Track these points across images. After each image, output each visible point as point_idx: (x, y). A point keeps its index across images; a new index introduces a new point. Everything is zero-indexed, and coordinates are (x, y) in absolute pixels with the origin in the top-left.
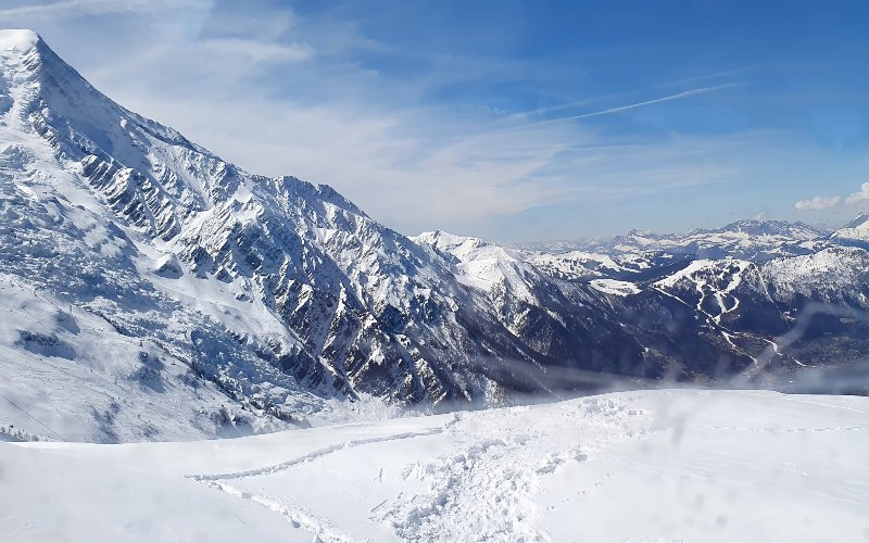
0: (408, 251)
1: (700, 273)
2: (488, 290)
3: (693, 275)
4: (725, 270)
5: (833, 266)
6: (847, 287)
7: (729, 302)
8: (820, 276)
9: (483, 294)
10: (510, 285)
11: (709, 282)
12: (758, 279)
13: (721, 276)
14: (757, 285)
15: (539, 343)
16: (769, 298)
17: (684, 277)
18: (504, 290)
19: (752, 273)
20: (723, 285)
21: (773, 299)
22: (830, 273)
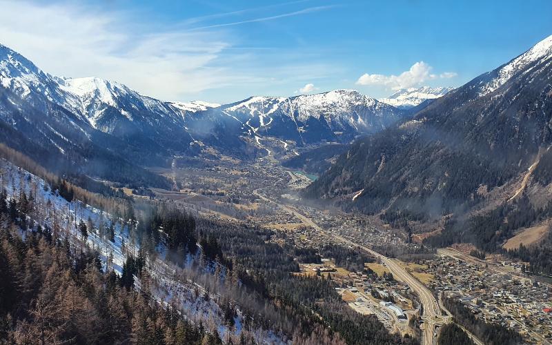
0: (17, 62)
1: (254, 104)
2: (81, 95)
3: (250, 105)
4: (270, 102)
5: (336, 101)
6: (342, 114)
7: (266, 120)
8: (327, 106)
9: (76, 98)
10: (99, 94)
11: (259, 109)
12: (289, 108)
13: (267, 106)
14: (288, 111)
15: (107, 128)
16: (293, 119)
17: (244, 106)
18: (93, 95)
19: (286, 104)
20: (266, 110)
21: (296, 119)
22: (334, 105)
